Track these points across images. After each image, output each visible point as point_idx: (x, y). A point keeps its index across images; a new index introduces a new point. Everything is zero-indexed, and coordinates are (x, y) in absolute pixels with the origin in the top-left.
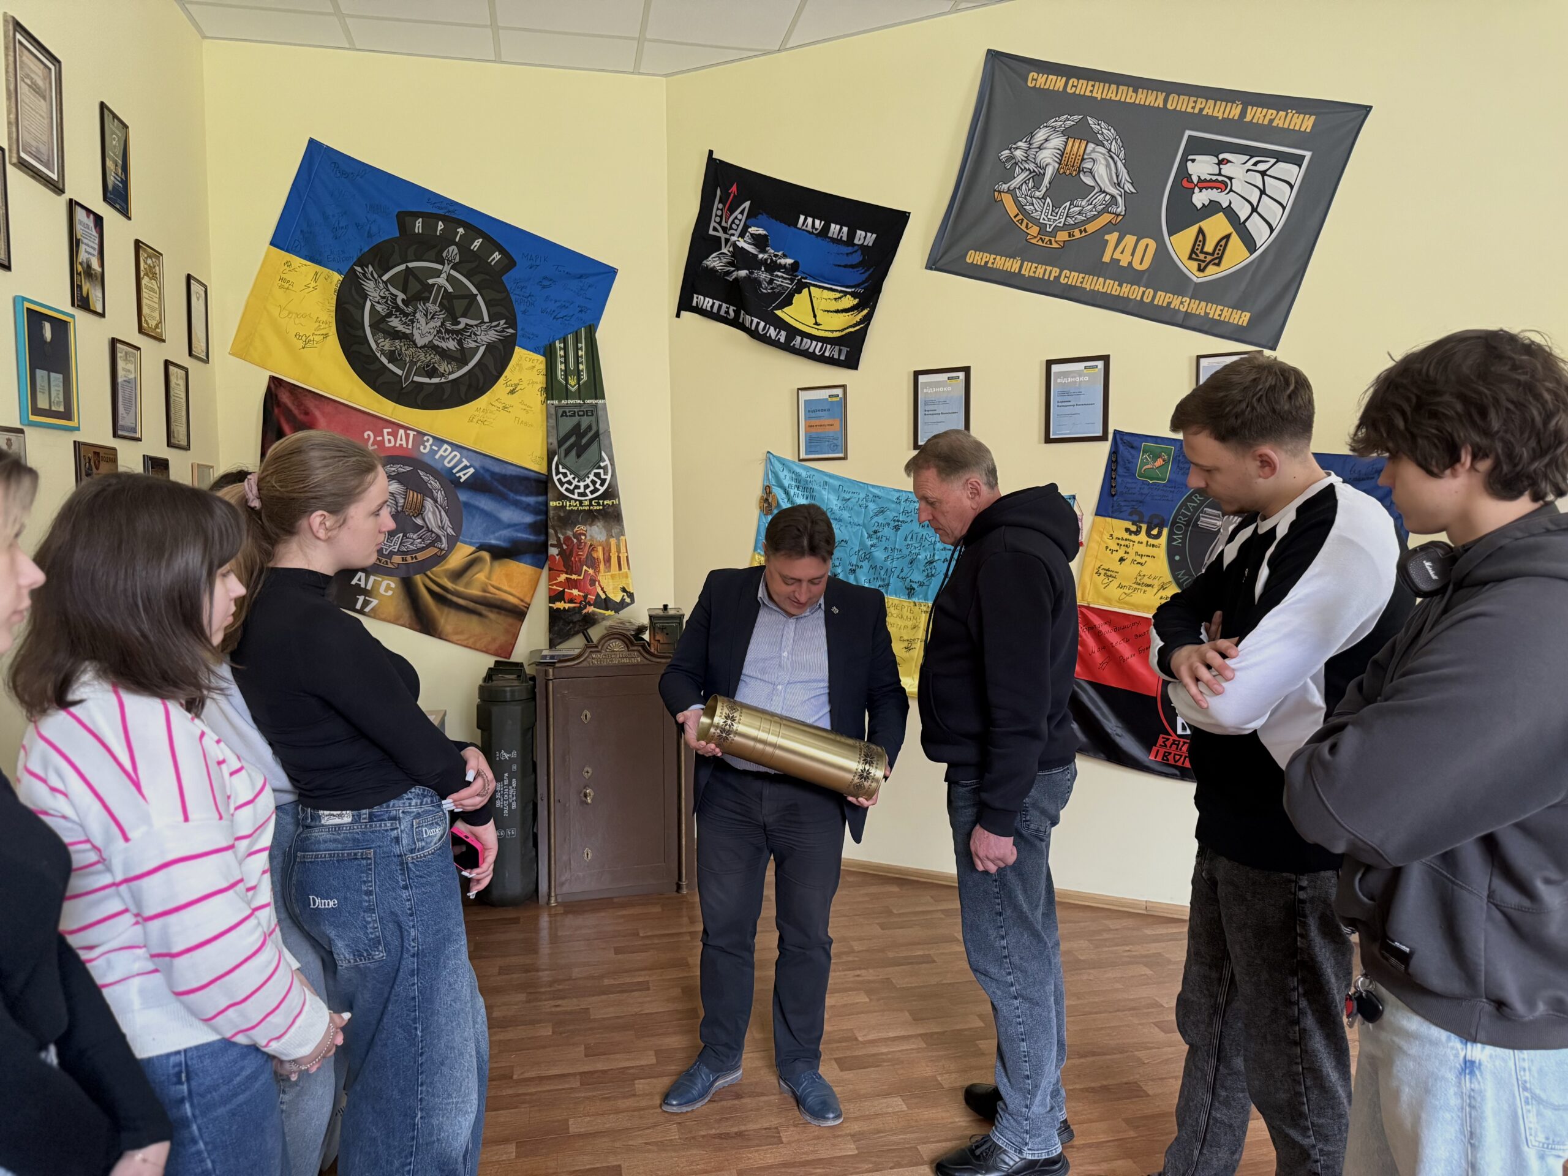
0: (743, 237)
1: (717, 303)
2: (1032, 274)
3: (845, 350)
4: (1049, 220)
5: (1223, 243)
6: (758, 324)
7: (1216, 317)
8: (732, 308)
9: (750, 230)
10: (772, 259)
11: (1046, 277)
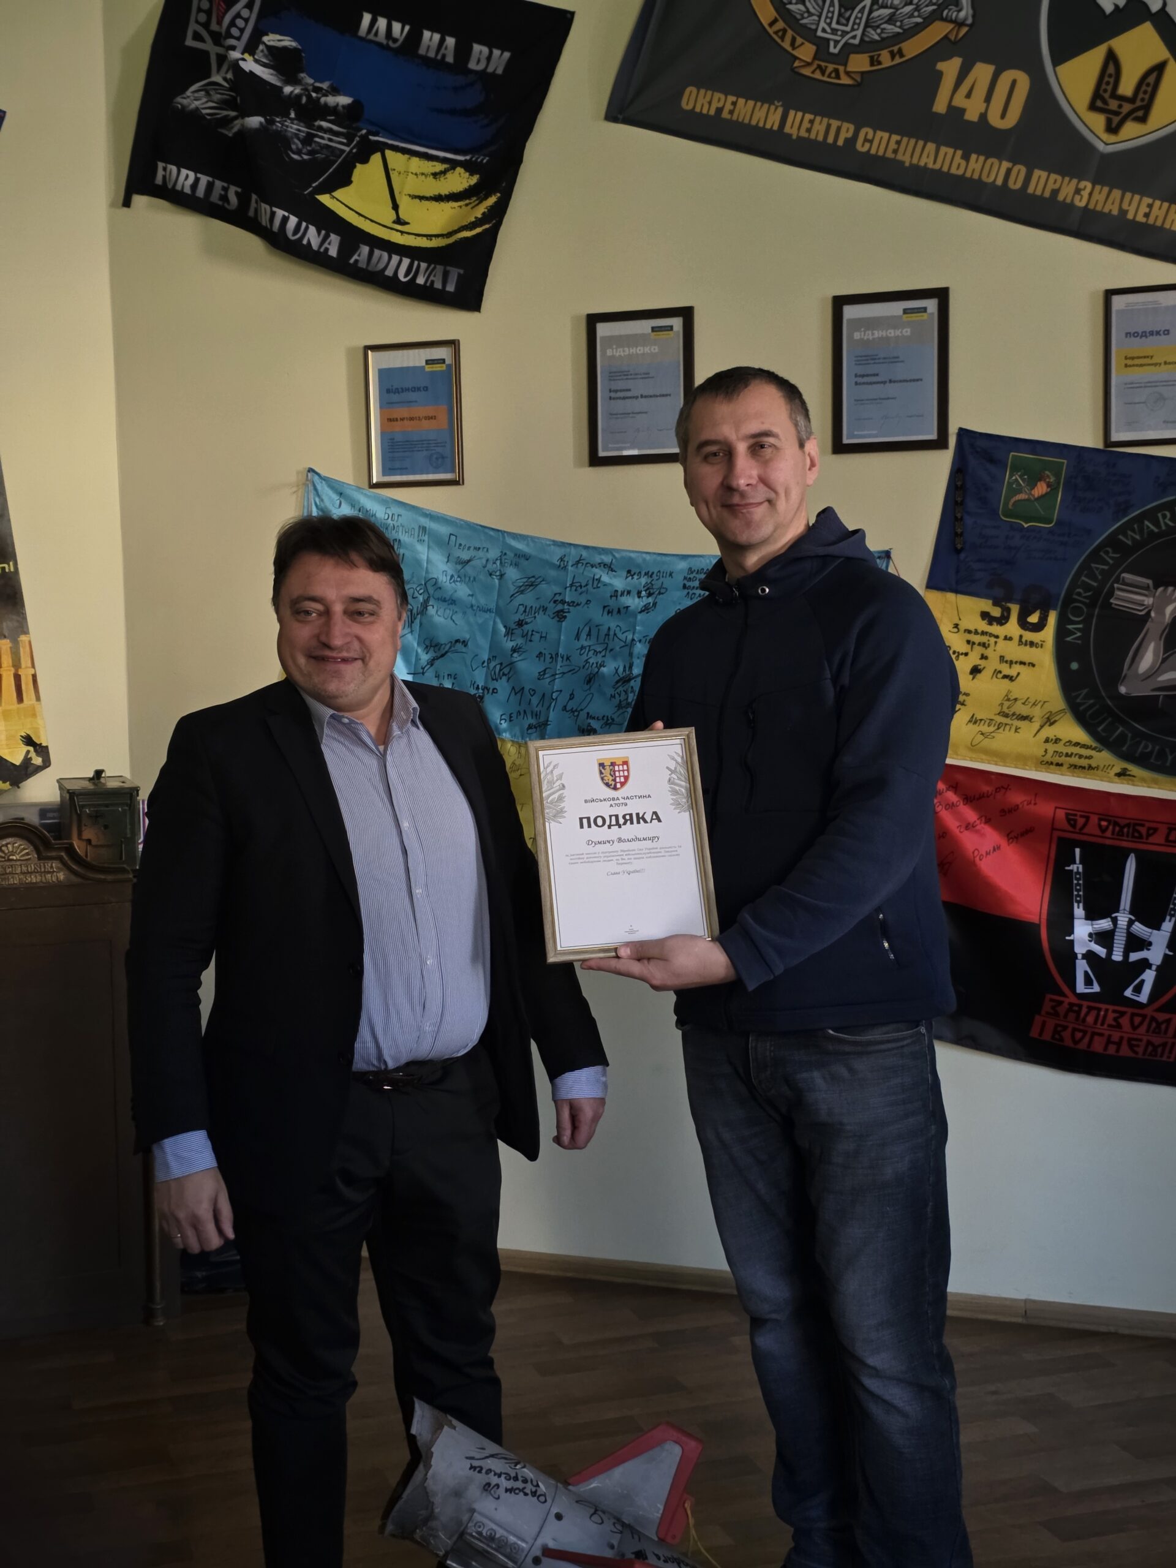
0: (252, 54)
1: (204, 180)
2: (803, 134)
3: (455, 273)
4: (834, 31)
5: (1151, 79)
6: (285, 220)
7: (1140, 218)
8: (233, 190)
9: (265, 39)
10: (309, 97)
11: (830, 140)
